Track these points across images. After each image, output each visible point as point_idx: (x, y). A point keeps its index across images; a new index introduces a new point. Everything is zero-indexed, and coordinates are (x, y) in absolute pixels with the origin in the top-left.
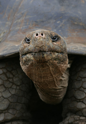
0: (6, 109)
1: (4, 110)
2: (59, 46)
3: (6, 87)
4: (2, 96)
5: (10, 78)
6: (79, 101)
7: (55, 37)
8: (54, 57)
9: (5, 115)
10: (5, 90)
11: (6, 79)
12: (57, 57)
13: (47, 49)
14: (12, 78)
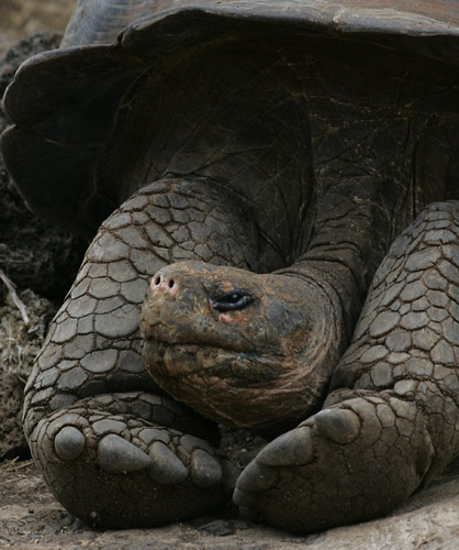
0: (127, 337)
1: (119, 338)
2: (236, 331)
3: (141, 269)
4: (119, 295)
5: (157, 244)
6: (374, 341)
7: (235, 296)
8: (205, 366)
9: (118, 357)
10: (134, 280)
11: (143, 243)
12: (226, 367)
13: (173, 336)
14: (170, 248)
